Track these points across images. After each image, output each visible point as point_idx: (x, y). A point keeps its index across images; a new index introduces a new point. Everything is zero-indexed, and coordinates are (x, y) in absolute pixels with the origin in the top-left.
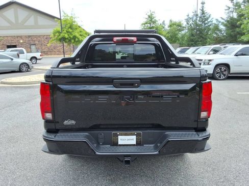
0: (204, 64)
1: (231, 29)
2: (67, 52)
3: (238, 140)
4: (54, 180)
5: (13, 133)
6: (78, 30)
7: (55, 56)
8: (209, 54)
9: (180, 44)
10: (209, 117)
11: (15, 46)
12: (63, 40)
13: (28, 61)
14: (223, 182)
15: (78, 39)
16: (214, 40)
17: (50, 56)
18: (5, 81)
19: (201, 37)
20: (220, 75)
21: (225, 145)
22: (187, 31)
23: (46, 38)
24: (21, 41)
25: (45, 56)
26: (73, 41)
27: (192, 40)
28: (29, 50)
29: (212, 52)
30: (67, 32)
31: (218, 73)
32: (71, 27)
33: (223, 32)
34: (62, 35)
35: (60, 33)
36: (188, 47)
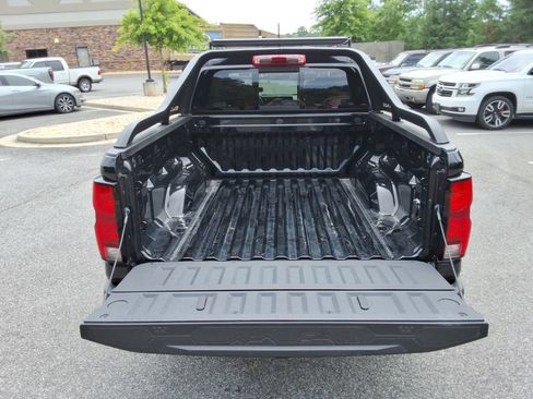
0: (459, 93)
1: (523, 7)
2: (154, 62)
3: (524, 280)
4: (132, 374)
5: (47, 262)
6: (178, 16)
7: (130, 72)
8: (470, 70)
9: (406, 40)
10: (462, 255)
11: (43, 53)
12: (145, 38)
13: (72, 90)
14: (487, 382)
15: (179, 35)
16: (483, 34)
17: (118, 73)
18: (27, 136)
19: (455, 24)
20: (494, 119)
21: (497, 294)
22: (422, 10)
23: (110, 33)
24: (57, 41)
25: (110, 73)
26: (166, 41)
27: (433, 33)
28: (74, 60)
29: (477, 65)
30: (154, 20)
31: (488, 114)
32: (161, 9)
33: (505, 14)
34: (143, 27)
35: (137, 22)
36: (423, 51)
